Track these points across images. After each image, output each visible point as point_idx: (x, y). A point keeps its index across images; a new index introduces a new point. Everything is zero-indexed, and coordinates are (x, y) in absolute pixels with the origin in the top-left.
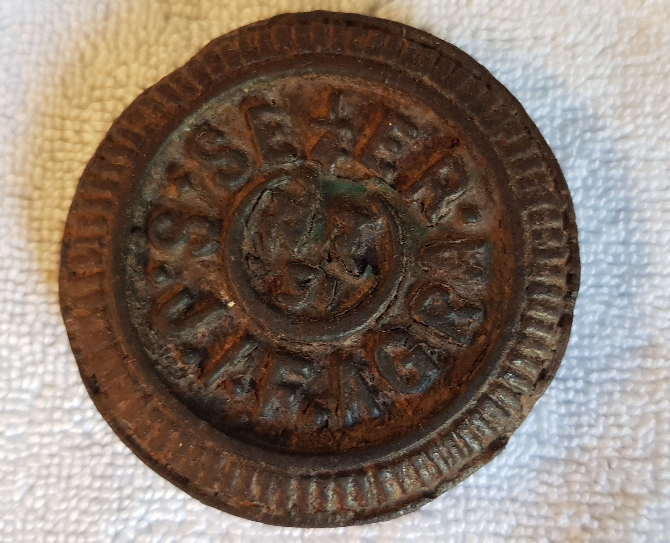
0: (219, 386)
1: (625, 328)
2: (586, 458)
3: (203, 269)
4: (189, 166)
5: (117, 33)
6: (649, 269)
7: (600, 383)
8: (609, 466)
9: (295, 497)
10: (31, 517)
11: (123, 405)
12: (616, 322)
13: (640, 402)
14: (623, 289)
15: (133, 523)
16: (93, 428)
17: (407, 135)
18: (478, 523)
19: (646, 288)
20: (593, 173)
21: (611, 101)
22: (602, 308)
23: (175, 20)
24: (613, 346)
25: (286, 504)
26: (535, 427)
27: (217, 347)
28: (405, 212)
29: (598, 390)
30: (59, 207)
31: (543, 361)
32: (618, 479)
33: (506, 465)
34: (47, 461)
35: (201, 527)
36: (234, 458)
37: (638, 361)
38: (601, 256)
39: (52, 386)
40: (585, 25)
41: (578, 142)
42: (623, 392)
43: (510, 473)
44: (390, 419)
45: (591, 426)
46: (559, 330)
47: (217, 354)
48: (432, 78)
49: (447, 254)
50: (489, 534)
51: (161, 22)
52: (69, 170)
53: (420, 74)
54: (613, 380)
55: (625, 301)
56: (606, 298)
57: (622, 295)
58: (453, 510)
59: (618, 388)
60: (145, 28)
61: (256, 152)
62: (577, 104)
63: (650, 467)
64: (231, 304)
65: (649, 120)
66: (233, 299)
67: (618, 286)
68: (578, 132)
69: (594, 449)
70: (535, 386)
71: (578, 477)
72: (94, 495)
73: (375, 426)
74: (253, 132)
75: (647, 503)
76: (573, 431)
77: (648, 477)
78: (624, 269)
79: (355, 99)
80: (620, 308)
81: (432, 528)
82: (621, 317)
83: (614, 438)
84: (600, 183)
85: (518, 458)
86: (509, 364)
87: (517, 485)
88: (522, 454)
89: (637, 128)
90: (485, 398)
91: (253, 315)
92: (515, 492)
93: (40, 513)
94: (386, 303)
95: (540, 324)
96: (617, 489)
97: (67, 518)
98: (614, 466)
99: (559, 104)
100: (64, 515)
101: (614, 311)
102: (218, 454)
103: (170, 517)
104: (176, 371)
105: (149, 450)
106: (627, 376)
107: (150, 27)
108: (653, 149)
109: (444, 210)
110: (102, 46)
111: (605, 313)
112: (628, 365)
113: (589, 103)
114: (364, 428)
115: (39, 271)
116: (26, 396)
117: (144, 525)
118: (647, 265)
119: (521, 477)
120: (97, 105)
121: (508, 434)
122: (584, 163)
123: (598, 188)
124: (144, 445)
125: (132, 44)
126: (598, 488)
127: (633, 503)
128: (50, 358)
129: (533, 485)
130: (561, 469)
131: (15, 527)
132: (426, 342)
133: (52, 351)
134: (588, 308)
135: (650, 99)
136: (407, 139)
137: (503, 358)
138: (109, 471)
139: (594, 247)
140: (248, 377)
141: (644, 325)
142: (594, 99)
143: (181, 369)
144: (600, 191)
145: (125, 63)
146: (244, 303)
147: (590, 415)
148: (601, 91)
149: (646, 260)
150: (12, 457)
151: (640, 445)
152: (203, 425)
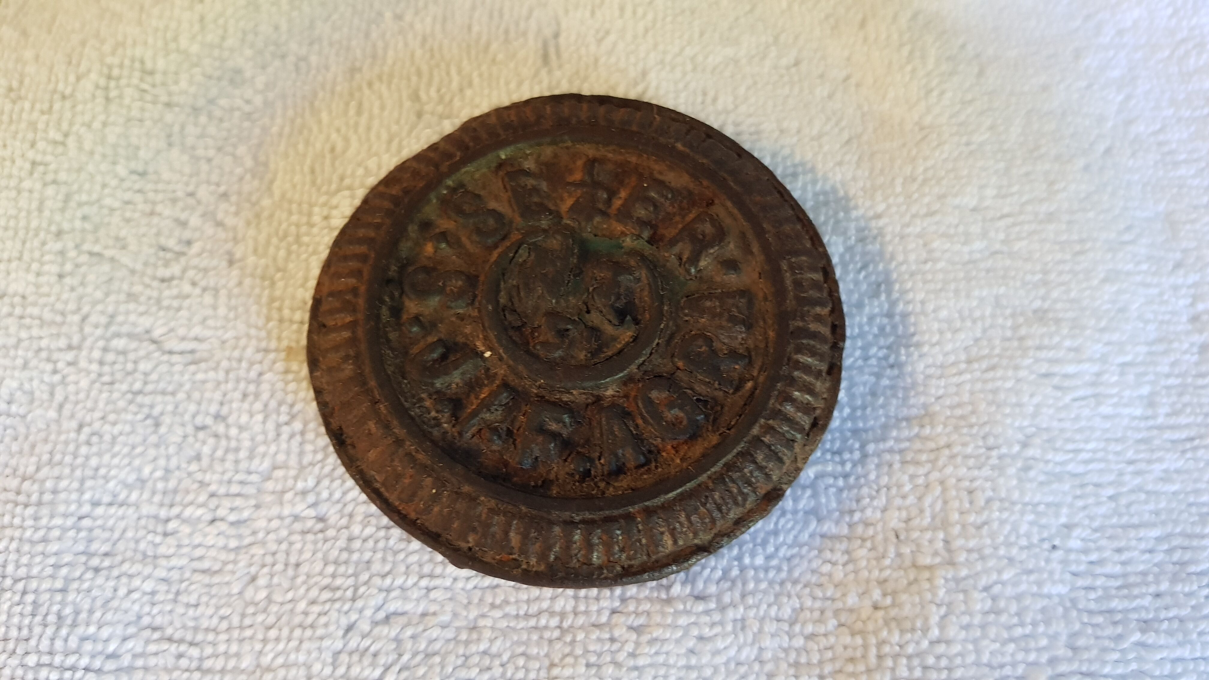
0: (473, 436)
1: (898, 398)
2: (871, 531)
3: (458, 322)
4: (446, 226)
5: (369, 129)
6: (916, 339)
7: (878, 454)
8: (897, 537)
9: (557, 549)
10: (251, 610)
11: (372, 455)
12: (889, 392)
13: (921, 471)
14: (892, 359)
15: (368, 613)
16: (328, 510)
17: (663, 196)
18: (758, 607)
19: (916, 355)
20: (849, 249)
21: (861, 184)
22: (873, 379)
23: (427, 117)
24: (887, 416)
25: (548, 556)
26: (813, 503)
27: (472, 396)
28: (664, 266)
29: (876, 460)
30: (303, 286)
31: (815, 409)
32: (906, 550)
33: (784, 543)
34: (273, 547)
35: (445, 618)
36: (493, 503)
37: (916, 430)
38: (866, 328)
39: (285, 466)
40: (828, 119)
41: (832, 222)
42: (904, 462)
43: (789, 553)
44: (656, 467)
45: (872, 498)
46: (828, 378)
47: (472, 404)
48: (684, 145)
49: (708, 304)
50: (771, 619)
51: (413, 118)
52: (315, 252)
53: (672, 140)
54: (891, 451)
55: (896, 372)
56: (876, 370)
57: (892, 366)
58: (729, 593)
59: (897, 457)
60: (398, 122)
61: (514, 211)
62: (828, 187)
63: (941, 535)
64: (488, 354)
65: (901, 199)
66: (491, 349)
67: (886, 358)
68: (831, 212)
69: (878, 522)
70: (808, 435)
71: (863, 552)
72: (327, 581)
73: (642, 474)
74: (510, 193)
75: (943, 573)
76: (854, 505)
77: (940, 545)
78: (892, 339)
79: (610, 167)
80: (891, 378)
81: (707, 612)
82: (892, 387)
83: (899, 509)
84: (858, 258)
85: (796, 537)
86: (779, 407)
87: (798, 565)
88: (800, 531)
89: (889, 207)
90: (757, 441)
91: (511, 362)
92: (796, 574)
93: (262, 605)
94: (648, 351)
95: (807, 369)
96: (908, 562)
97: (292, 611)
98: (902, 537)
99: (809, 187)
100: (289, 606)
101: (885, 382)
102: (473, 499)
103: (409, 607)
104: (429, 420)
105: (397, 503)
106: (906, 444)
107: (403, 121)
108: (908, 225)
109: (702, 263)
110: (354, 139)
111: (877, 383)
112: (906, 433)
113: (839, 186)
114: (629, 478)
115: (277, 350)
116: (254, 478)
117: (381, 615)
118: (913, 335)
119: (802, 557)
120: (347, 193)
121: (784, 486)
122: (841, 240)
123: (857, 263)
124: (393, 498)
125: (384, 136)
126: (887, 562)
127: (926, 574)
128: (284, 436)
129: (814, 565)
130: (844, 546)
131: (230, 623)
132: (692, 389)
133: (286, 430)
134: (858, 379)
135: (899, 181)
136: (662, 200)
137: (772, 401)
138: (345, 556)
139: (858, 319)
140: (504, 426)
141: (917, 394)
142: (843, 184)
143: (435, 418)
144: (859, 265)
145: (376, 154)
146: (501, 351)
147: (870, 487)
148: (849, 176)
149: (912, 329)
150: (233, 544)
151: (928, 513)
152: (459, 468)
